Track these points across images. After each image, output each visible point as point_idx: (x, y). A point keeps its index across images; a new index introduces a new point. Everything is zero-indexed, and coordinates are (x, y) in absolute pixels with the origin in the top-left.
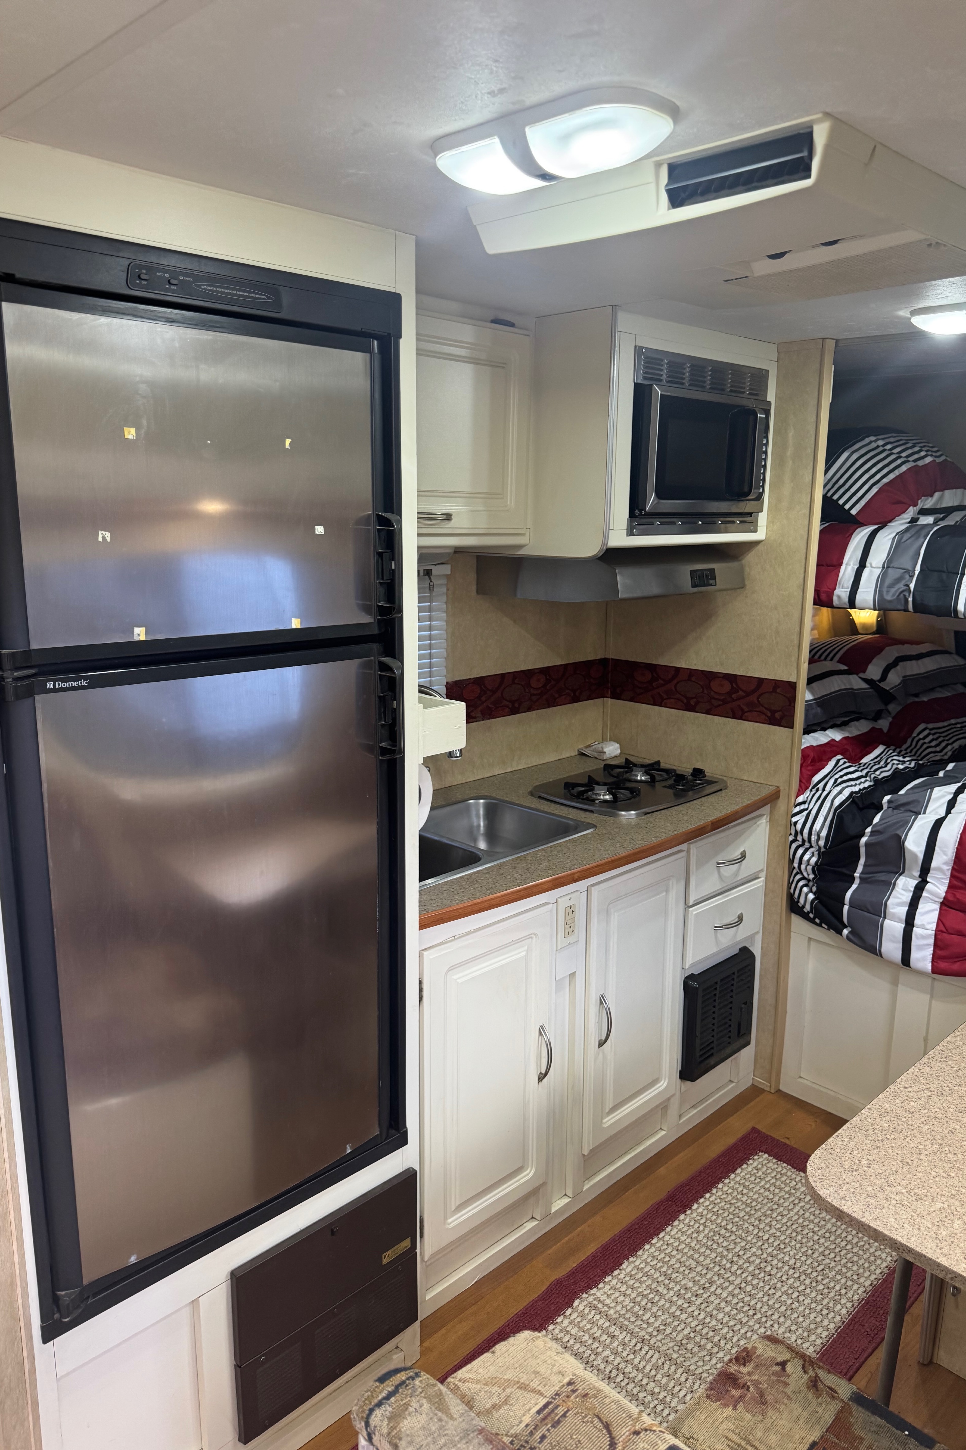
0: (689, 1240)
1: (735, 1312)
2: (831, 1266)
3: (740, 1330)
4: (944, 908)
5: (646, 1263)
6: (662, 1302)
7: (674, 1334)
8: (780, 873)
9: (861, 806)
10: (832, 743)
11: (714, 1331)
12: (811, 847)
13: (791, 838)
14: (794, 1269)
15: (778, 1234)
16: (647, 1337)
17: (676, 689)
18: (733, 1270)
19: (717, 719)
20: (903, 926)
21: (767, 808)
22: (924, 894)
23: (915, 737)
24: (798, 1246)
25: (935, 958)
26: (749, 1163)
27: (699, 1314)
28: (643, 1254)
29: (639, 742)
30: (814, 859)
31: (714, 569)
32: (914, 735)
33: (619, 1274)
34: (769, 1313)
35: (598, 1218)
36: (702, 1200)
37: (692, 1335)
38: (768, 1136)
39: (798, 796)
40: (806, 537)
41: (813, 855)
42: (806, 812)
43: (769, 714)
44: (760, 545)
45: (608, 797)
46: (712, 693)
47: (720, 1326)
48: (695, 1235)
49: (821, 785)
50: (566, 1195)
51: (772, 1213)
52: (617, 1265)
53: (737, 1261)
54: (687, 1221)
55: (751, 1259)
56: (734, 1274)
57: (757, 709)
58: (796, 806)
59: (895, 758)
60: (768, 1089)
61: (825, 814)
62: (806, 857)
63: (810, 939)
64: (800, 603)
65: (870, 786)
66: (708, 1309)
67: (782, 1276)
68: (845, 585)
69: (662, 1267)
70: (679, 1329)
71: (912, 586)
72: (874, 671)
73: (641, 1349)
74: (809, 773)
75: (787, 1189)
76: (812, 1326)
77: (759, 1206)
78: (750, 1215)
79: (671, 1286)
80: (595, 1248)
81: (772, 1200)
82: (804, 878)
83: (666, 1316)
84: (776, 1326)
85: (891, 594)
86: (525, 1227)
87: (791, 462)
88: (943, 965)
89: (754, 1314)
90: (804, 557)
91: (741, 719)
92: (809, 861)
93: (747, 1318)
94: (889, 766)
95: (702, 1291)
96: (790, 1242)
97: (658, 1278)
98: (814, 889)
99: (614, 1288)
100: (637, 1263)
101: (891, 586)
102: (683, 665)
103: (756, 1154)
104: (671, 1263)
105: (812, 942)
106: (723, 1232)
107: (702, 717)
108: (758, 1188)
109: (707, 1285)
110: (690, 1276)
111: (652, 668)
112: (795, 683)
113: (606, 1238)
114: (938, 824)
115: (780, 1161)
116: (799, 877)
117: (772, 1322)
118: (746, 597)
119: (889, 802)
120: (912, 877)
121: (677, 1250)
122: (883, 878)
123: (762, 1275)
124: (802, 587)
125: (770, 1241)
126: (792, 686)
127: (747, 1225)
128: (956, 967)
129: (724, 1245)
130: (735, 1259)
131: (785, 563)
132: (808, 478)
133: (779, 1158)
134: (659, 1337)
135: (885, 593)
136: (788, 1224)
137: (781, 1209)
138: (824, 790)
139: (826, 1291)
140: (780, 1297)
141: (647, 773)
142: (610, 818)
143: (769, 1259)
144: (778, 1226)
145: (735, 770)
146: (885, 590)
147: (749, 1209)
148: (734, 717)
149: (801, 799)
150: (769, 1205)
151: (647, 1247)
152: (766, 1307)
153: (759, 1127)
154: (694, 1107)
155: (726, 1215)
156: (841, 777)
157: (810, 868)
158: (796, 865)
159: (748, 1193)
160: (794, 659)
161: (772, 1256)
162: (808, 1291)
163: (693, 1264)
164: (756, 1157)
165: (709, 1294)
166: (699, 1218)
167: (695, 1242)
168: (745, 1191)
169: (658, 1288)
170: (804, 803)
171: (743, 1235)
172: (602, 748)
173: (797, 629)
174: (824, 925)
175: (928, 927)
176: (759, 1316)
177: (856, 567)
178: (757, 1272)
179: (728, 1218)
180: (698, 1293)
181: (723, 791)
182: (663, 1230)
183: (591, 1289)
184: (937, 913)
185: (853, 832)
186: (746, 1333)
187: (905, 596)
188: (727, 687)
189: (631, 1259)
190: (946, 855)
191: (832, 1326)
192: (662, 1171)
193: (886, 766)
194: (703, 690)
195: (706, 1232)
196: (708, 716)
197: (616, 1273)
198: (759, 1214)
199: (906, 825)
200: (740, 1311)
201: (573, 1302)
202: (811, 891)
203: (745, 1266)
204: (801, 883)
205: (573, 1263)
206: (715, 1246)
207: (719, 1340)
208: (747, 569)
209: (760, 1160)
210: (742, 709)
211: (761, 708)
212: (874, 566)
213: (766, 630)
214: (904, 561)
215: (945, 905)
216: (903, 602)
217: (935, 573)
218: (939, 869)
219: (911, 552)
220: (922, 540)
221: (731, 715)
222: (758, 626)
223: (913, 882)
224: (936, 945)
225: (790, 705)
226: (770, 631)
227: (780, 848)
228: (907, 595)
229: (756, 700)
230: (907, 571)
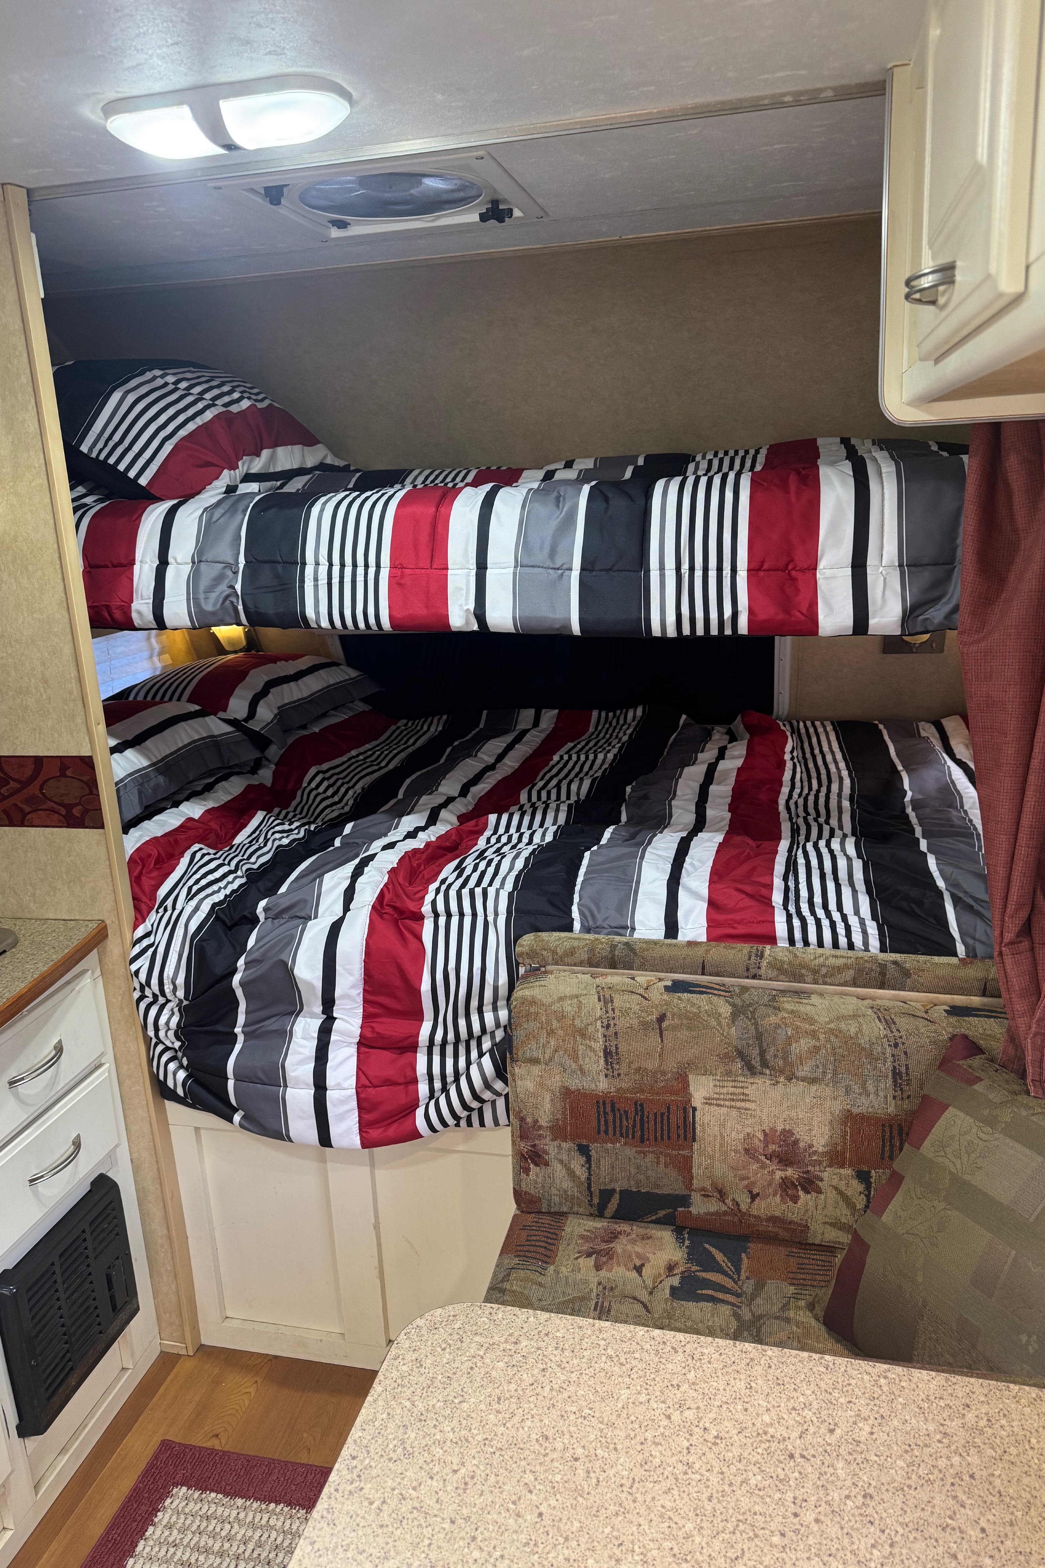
4: (363, 1049)
9: (229, 923)
10: (189, 824)
12: (168, 1001)
13: (137, 995)
20: (313, 1092)
21: (94, 954)
22: (333, 1037)
23: (305, 788)
25: (363, 1126)
26: (156, 1520)
30: (175, 1019)
32: (304, 785)
38: (185, 1447)
39: (135, 927)
40: (52, 521)
41: (173, 1014)
42: (152, 950)
43: (63, 811)
49: (169, 903)
57: (44, 807)
58: (134, 945)
59: (278, 828)
60: (184, 1352)
61: (177, 949)
62: (163, 1019)
63: (197, 1129)
64: (68, 630)
65: (241, 886)
68: (145, 594)
71: (238, 587)
72: (238, 707)
74: (154, 883)
75: (217, 1546)
82: (167, 1049)
85: (211, 601)
88: (375, 1133)
91: (22, 824)
92: (167, 1023)
94: (270, 844)
98: (185, 1062)
101: (209, 590)
103: (167, 1495)
105: (201, 1133)
112: (90, 758)
114: (335, 929)
116: (160, 1048)
119: (266, 909)
120: (313, 1016)
122: (274, 1027)
126: (87, 763)
128: (392, 1131)
131: (30, 568)
132: (33, 426)
135: (202, 601)
138: (174, 909)
146: (202, 596)
148: (11, 824)
149: (140, 931)
153: (171, 1435)
156: (197, 882)
157: (171, 1034)
158: (151, 1033)
160: (79, 720)
164: (167, 1502)
170: (147, 935)
173: (74, 673)
175: (346, 1085)
177: (155, 565)
181: (8, 953)
184: (354, 1061)
185: (219, 969)
187: (232, 602)
190: (351, 974)
193: (265, 845)
199: (291, 942)
202: (181, 1066)
209: (174, 1505)
210: (21, 810)
211: (50, 804)
212: (179, 561)
213: (26, 679)
214: (222, 551)
215: (363, 1044)
216: (232, 613)
217: (267, 566)
218: (346, 996)
219: (228, 537)
220: (239, 517)
221: (7, 822)
222: (13, 674)
223: (315, 1024)
224: (360, 1107)
225: (91, 793)
226: (33, 680)
227: (126, 1011)
228: (235, 600)
229: (37, 793)
230: (228, 566)
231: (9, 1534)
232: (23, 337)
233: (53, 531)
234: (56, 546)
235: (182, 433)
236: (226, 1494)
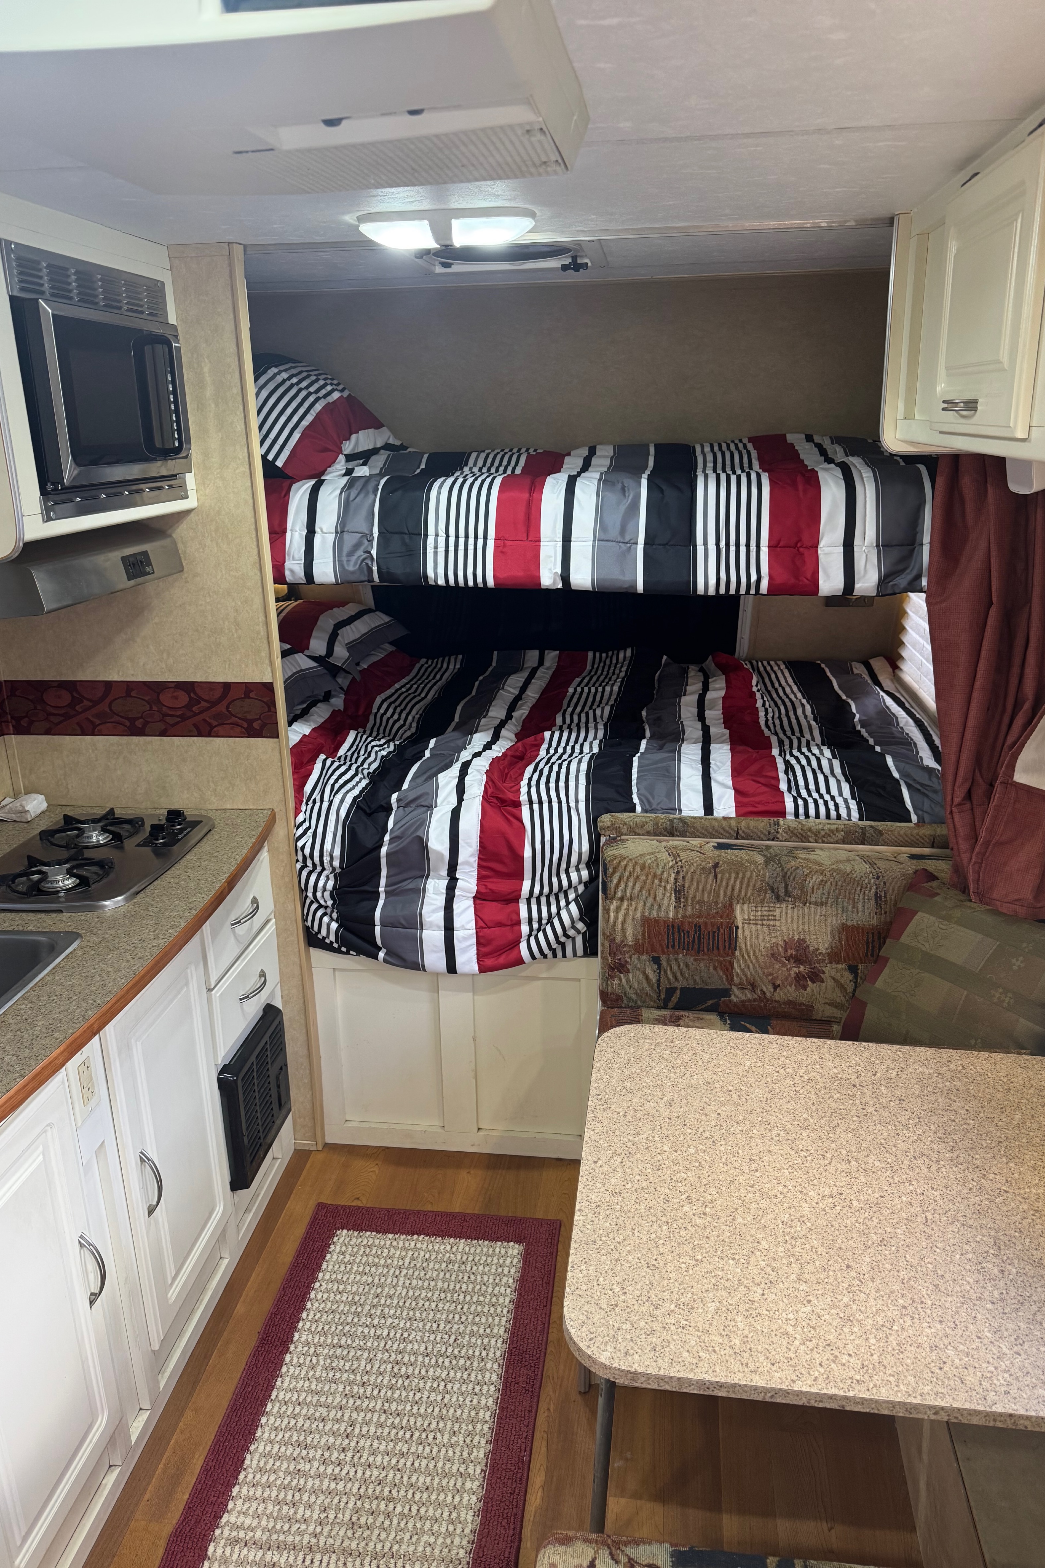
0: (307, 1384)
1: (391, 1444)
2: (461, 1330)
3: (405, 1464)
4: (478, 901)
5: (271, 1442)
6: (310, 1483)
7: (340, 1516)
8: (290, 907)
9: (368, 811)
10: (306, 739)
11: (379, 1484)
12: (324, 870)
13: (299, 865)
14: (427, 1355)
15: (396, 1321)
16: (314, 1541)
17: (111, 710)
18: (368, 1393)
19: (176, 739)
20: (443, 932)
21: (266, 849)
22: (457, 892)
23: (376, 714)
24: (421, 1325)
25: (480, 956)
26: (330, 1250)
27: (356, 1472)
28: (263, 1433)
29: (70, 787)
30: (330, 884)
31: (146, 552)
32: (374, 710)
33: (246, 1477)
34: (426, 1424)
35: (189, 1414)
36: (300, 1325)
37: (359, 1504)
38: (337, 1206)
39: (295, 815)
40: (251, 501)
41: (329, 879)
42: (310, 832)
43: (243, 725)
44: (192, 514)
45: (70, 882)
46: (164, 709)
47: (384, 1474)
48: (311, 1373)
49: (316, 795)
50: (141, 1409)
51: (380, 1299)
52: (238, 1465)
53: (368, 1380)
54: (295, 1361)
55: (382, 1369)
56: (371, 1398)
57: (229, 722)
58: (297, 828)
59: (373, 743)
60: (315, 1148)
61: (332, 830)
62: (321, 884)
63: (335, 970)
64: (259, 584)
65: (367, 785)
66: (363, 1460)
67: (420, 1372)
68: (296, 556)
69: (291, 1436)
70: (342, 1504)
71: (374, 552)
73: (312, 1562)
74: (301, 782)
75: (382, 1262)
76: (473, 1413)
77: (363, 1298)
78: (359, 1315)
79: (311, 1456)
80: (203, 1457)
81: (371, 1285)
82: (321, 906)
83: (322, 1497)
84: (439, 1436)
85: (352, 563)
86: (106, 1485)
87: (213, 406)
88: (488, 961)
89: (412, 1436)
90: (253, 527)
91: (209, 735)
92: (324, 886)
93: (406, 1445)
94: (373, 756)
95: (347, 1441)
96: (411, 1325)
97: (292, 1454)
98: (335, 916)
99: (248, 1499)
100: (261, 1448)
101: (350, 554)
102: (115, 676)
103: (333, 1235)
104: (299, 1425)
105: (337, 973)
106: (339, 1351)
107: (156, 741)
108: (352, 1276)
109: (349, 1429)
110: (327, 1428)
111: (70, 686)
112: (271, 684)
113: (209, 1437)
114: (456, 814)
115: (361, 1230)
116: (314, 907)
117: (433, 1434)
118: (187, 582)
119: (398, 800)
120: (440, 877)
121: (299, 1404)
122: (410, 886)
123: (400, 1382)
124: (258, 565)
125: (392, 1335)
126: (269, 688)
127: (360, 1329)
128: (500, 960)
129: (347, 1368)
130: (365, 1379)
131: (230, 536)
132: (240, 427)
133: (359, 1227)
134: (327, 1529)
135: (345, 563)
136: (401, 1304)
137: (387, 1289)
138: (322, 801)
139: (468, 1363)
140: (428, 1397)
141: (104, 830)
142: (90, 914)
143: (399, 1357)
144: (392, 1312)
145: (213, 799)
146: (344, 559)
147: (354, 1307)
148: (200, 735)
149: (300, 818)
150: (372, 1292)
151: (263, 1420)
152: (420, 1419)
153: (323, 1200)
154: (247, 1210)
155: (333, 1328)
156: (336, 781)
157: (326, 894)
158: (310, 894)
159: (345, 1288)
160: (264, 654)
161: (400, 1353)
162: (452, 1374)
163: (323, 1411)
164: (335, 1239)
165: (355, 1439)
166: (306, 1348)
167: (315, 1383)
168: (341, 1287)
169: (298, 1468)
170: (305, 820)
171: (362, 1343)
172: (23, 807)
173: (262, 618)
174: (351, 952)
175: (468, 927)
176: (417, 1434)
177: (304, 534)
178: (394, 1381)
179: (338, 1332)
180: (344, 1446)
181: (212, 832)
182: (273, 1387)
183: (221, 1518)
184: (471, 911)
185: (369, 844)
186: (413, 1464)
187: (367, 564)
188: (183, 698)
189: (252, 1448)
190: (471, 846)
191: (490, 1401)
192: (240, 1309)
193: (369, 756)
194: (151, 707)
195: (322, 1363)
196: (165, 739)
197: (241, 1477)
198: (367, 1307)
199: (423, 823)
200: (396, 1441)
201: (207, 1550)
202: (331, 919)
203: (379, 1381)
204: (319, 913)
205: (183, 1496)
206: (338, 1375)
207: (390, 1492)
208: (180, 546)
209: (341, 1240)
210: (210, 724)
211: (234, 719)
212: (325, 530)
213: (221, 622)
214: (358, 523)
215: (479, 898)
216: (366, 572)
217: (396, 536)
218: (467, 863)
219: (364, 512)
220: (372, 497)
221: (196, 733)
222: (210, 618)
223: (443, 883)
224: (478, 943)
225: (270, 711)
226: (227, 623)
227: (287, 879)
228: (370, 563)
229: (224, 710)
230: (364, 535)
231: (226, 1261)
232: (236, 359)
233: (251, 508)
234: (253, 520)
235: (305, 423)
236: (378, 1232)
